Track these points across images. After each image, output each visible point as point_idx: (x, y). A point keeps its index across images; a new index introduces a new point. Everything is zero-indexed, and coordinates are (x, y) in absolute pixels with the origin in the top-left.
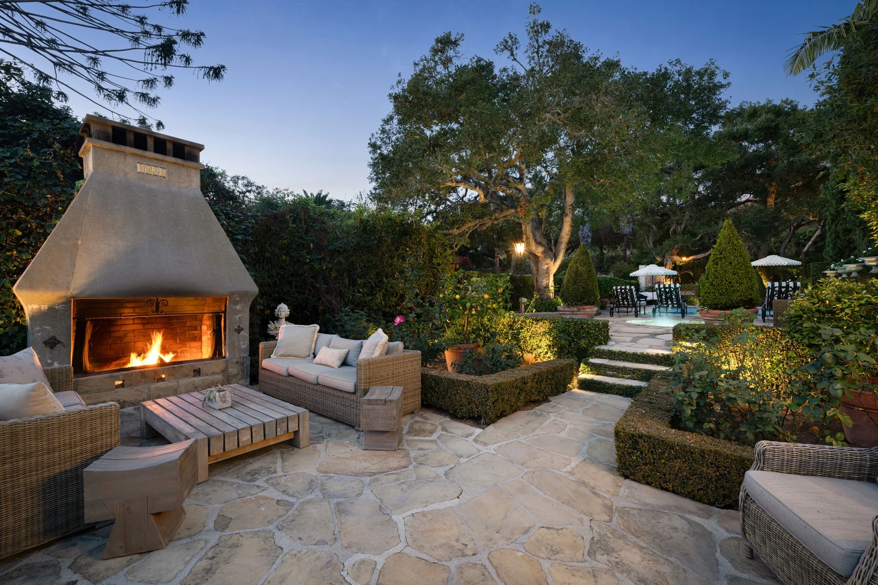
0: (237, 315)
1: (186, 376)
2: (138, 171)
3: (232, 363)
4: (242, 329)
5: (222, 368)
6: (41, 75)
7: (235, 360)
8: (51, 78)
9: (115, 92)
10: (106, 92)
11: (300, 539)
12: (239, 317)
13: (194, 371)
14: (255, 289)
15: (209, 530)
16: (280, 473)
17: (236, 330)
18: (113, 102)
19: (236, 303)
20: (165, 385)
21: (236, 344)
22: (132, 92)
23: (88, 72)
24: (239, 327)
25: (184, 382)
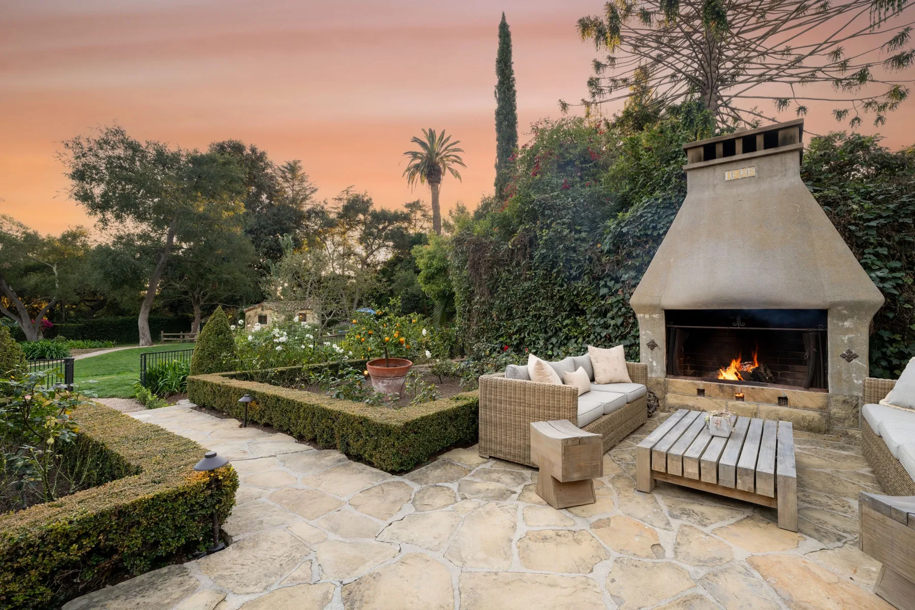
0: (845, 335)
1: (768, 401)
2: (726, 179)
3: (837, 401)
4: (856, 356)
5: (820, 405)
6: (780, 101)
7: (841, 398)
8: (789, 99)
9: (854, 77)
10: (845, 82)
11: (613, 581)
12: (849, 339)
13: (780, 398)
14: (879, 298)
15: (588, 521)
16: (707, 530)
17: (843, 356)
18: (854, 88)
19: (844, 318)
20: (743, 406)
21: (844, 376)
22: (876, 64)
23: (823, 72)
24: (849, 352)
25: (764, 407)
